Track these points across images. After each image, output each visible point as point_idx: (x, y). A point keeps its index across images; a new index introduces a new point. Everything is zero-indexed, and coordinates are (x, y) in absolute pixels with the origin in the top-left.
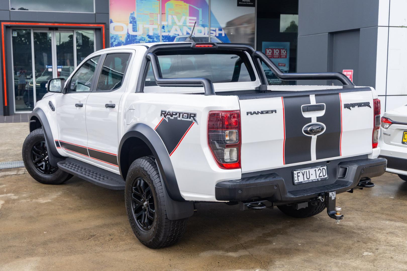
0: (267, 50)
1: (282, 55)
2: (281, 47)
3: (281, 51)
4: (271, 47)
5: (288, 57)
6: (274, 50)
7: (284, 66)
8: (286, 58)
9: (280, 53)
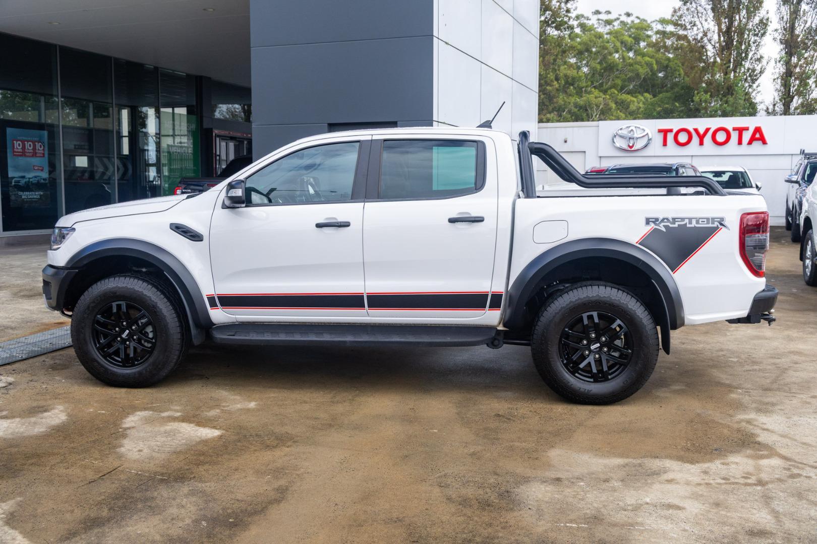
0: (15, 142)
1: (27, 151)
2: (35, 139)
3: (35, 145)
4: (21, 138)
5: (46, 155)
6: (26, 143)
7: (42, 170)
8: (44, 156)
9: (34, 149)
